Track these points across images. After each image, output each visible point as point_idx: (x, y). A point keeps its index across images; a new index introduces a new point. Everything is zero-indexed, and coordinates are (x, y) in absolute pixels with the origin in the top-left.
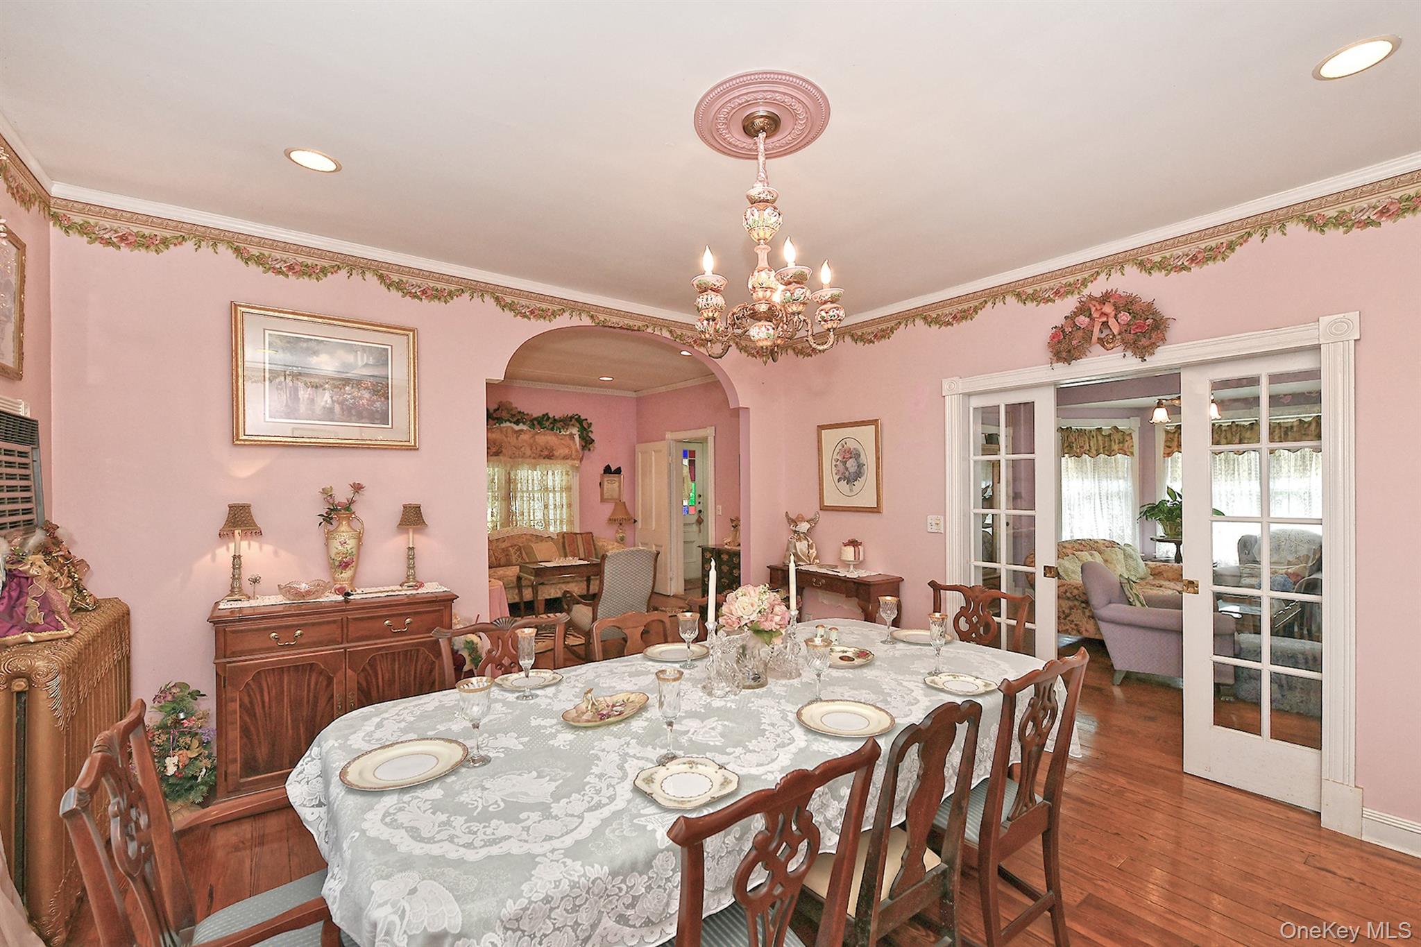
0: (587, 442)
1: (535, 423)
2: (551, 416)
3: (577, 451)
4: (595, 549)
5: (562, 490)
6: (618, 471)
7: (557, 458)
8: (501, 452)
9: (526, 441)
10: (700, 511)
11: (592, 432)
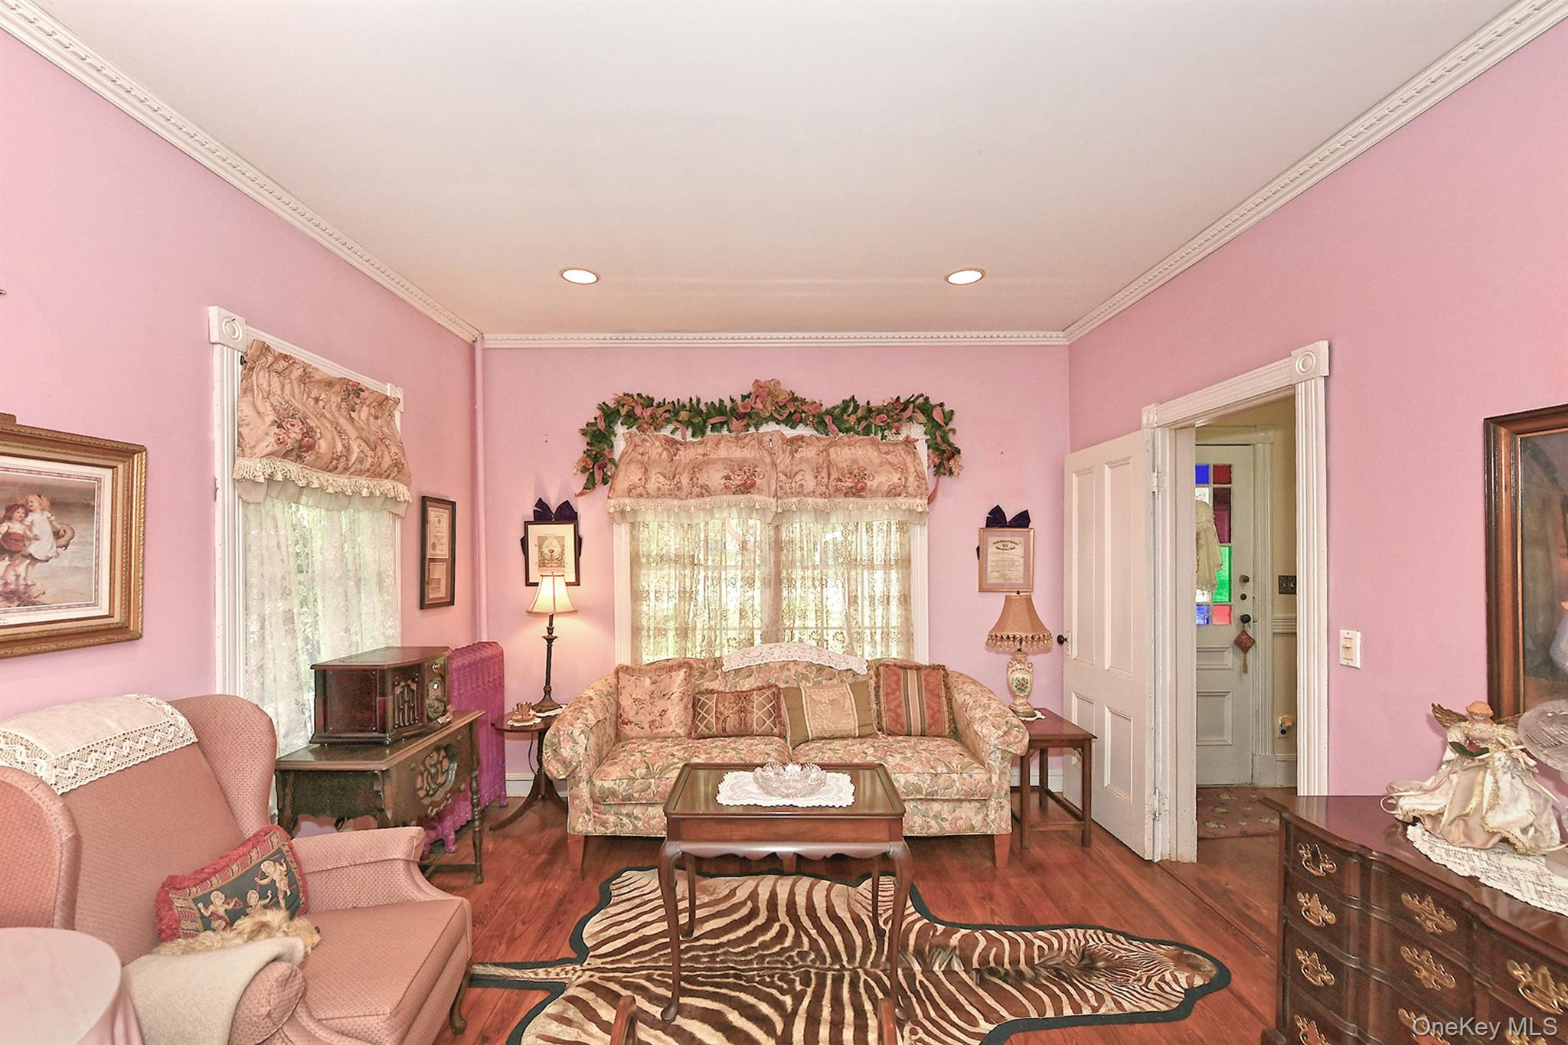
0: (945, 456)
1: (828, 419)
2: (862, 402)
3: (920, 477)
4: (951, 708)
5: (887, 565)
6: (1022, 520)
7: (874, 493)
8: (753, 485)
9: (808, 461)
10: (1245, 619)
11: (953, 431)
